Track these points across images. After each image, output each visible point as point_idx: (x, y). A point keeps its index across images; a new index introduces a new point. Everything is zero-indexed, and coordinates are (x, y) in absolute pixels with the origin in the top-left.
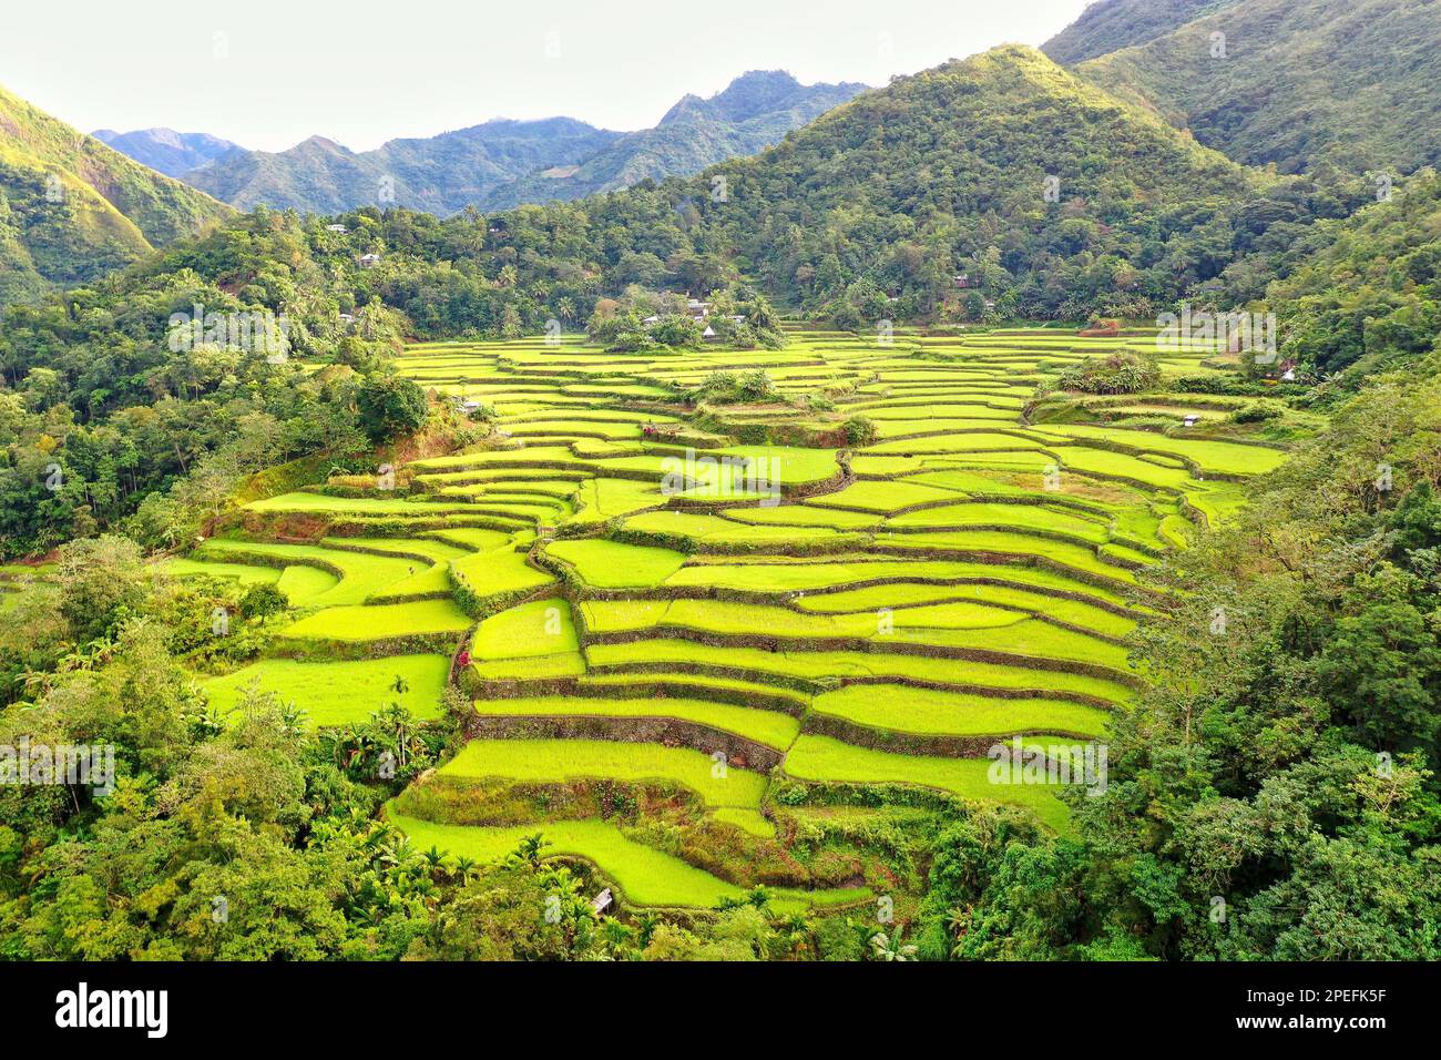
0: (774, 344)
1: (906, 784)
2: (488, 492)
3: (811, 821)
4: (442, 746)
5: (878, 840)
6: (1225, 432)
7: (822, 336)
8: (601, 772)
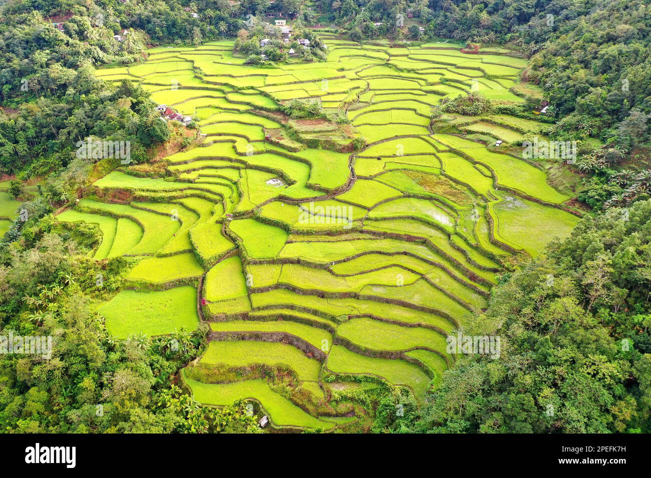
0: (321, 58)
1: (370, 374)
2: (201, 176)
3: (337, 390)
4: (199, 344)
5: (359, 399)
6: (512, 150)
7: (344, 44)
8: (260, 360)
